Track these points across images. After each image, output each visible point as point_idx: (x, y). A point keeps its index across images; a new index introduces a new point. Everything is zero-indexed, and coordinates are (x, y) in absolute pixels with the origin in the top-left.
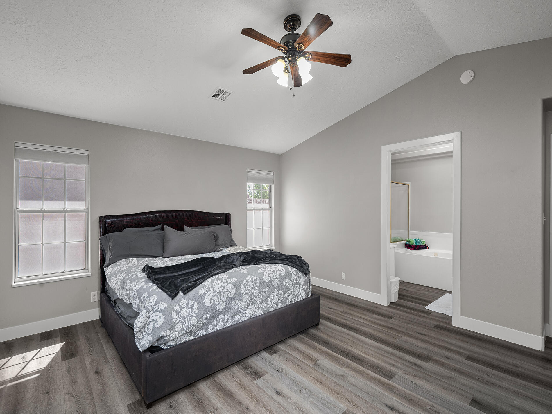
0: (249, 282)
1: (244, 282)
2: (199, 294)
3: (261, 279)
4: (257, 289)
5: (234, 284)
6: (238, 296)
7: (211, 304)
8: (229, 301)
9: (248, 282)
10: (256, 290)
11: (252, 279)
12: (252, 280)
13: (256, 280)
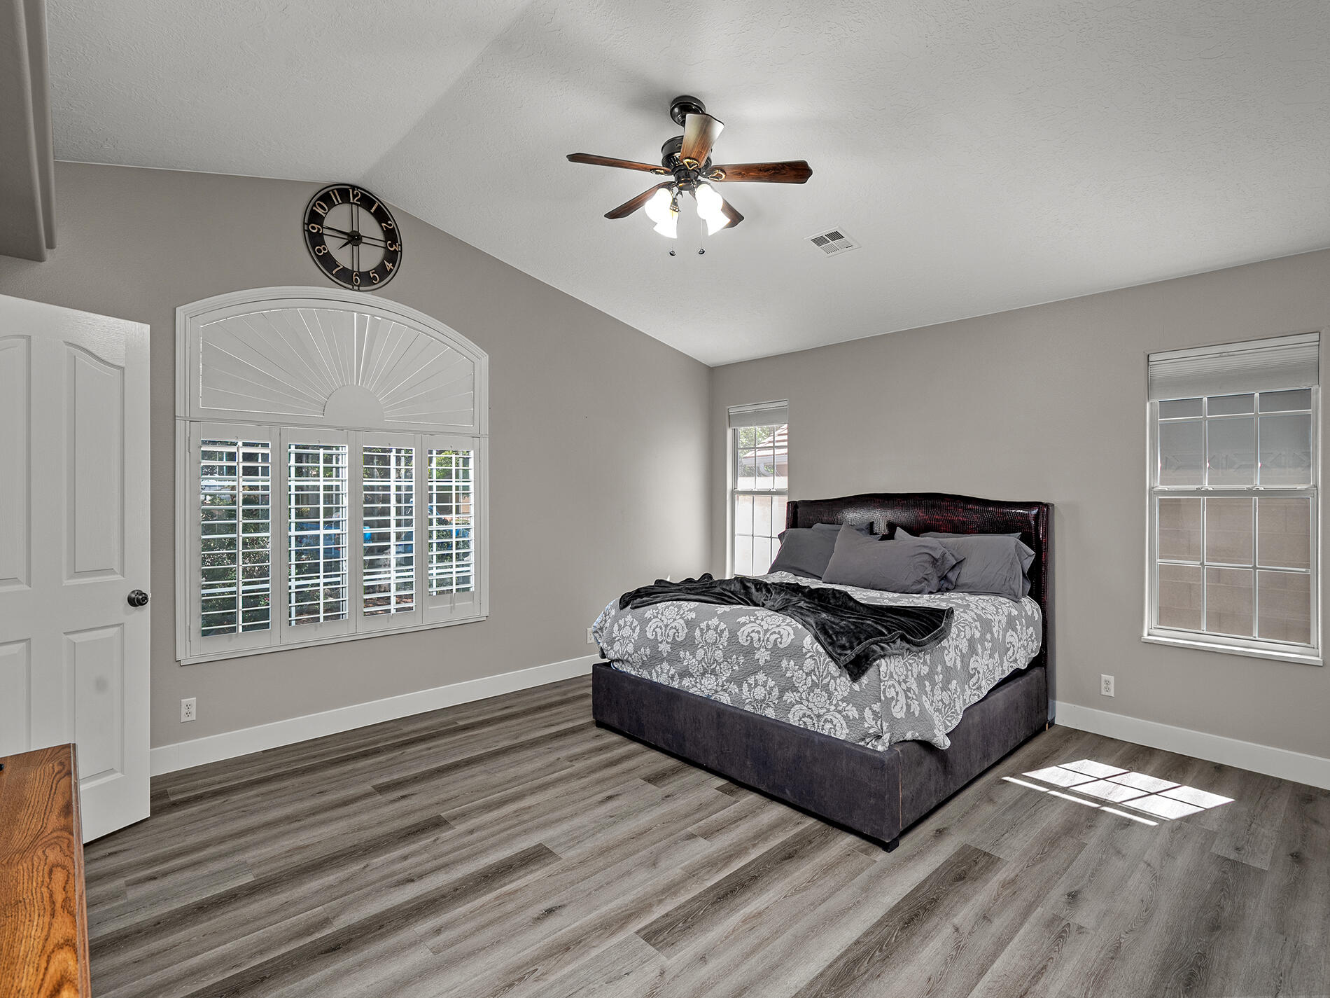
0: (710, 629)
1: (703, 625)
2: (646, 616)
3: (733, 635)
4: (721, 649)
5: (687, 622)
6: (690, 644)
7: (653, 638)
8: (675, 645)
9: (708, 628)
10: (720, 651)
11: (717, 627)
12: (716, 629)
13: (722, 631)
